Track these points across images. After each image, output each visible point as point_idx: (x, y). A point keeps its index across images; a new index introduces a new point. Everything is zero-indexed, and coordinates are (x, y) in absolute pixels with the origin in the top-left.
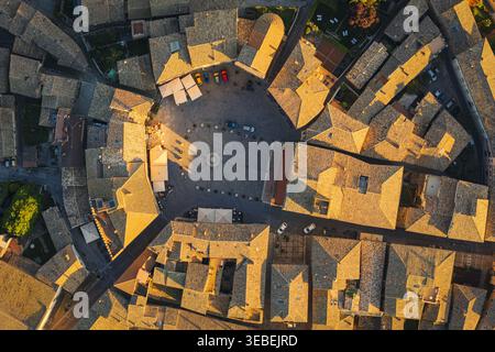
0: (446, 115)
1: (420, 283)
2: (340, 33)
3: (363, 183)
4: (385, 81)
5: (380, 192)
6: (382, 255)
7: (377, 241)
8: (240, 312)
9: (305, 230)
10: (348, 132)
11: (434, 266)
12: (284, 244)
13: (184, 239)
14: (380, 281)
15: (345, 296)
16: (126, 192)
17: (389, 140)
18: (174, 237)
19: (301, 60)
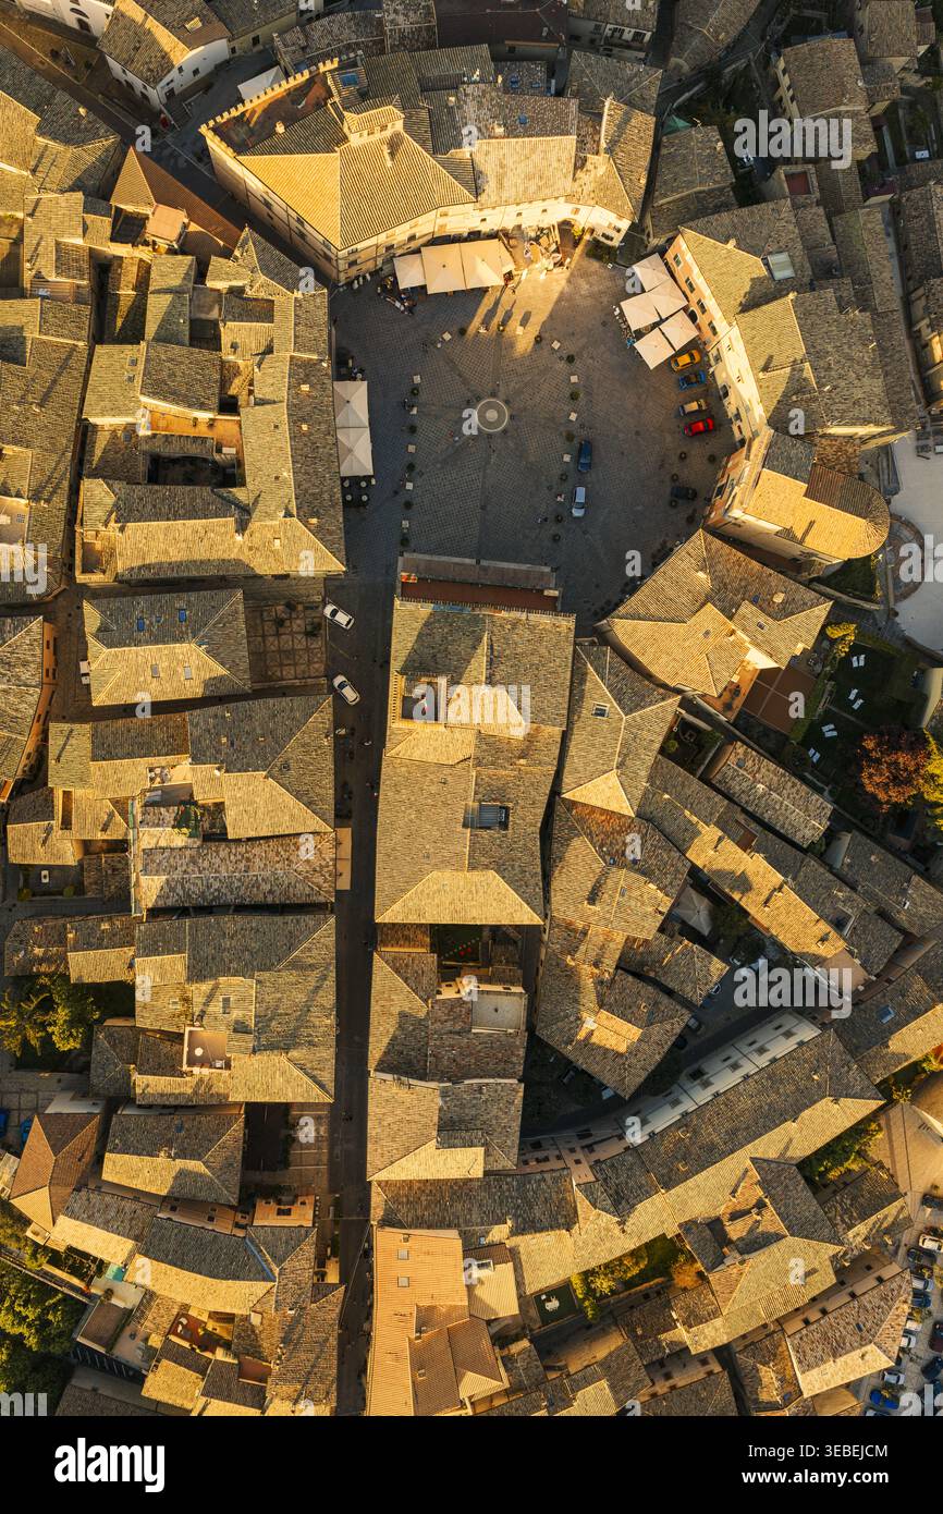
0: (680, 1021)
1: (236, 1014)
2: (827, 718)
3: (491, 816)
4: (745, 845)
5: (472, 867)
6: (301, 893)
7: (337, 875)
8: (100, 513)
9: (339, 679)
10: (617, 759)
11: (287, 1049)
12: (298, 624)
13: (283, 329)
14: (230, 898)
15: (179, 804)
16: (394, 145)
17: (604, 875)
18: (284, 299)
19: (784, 612)
